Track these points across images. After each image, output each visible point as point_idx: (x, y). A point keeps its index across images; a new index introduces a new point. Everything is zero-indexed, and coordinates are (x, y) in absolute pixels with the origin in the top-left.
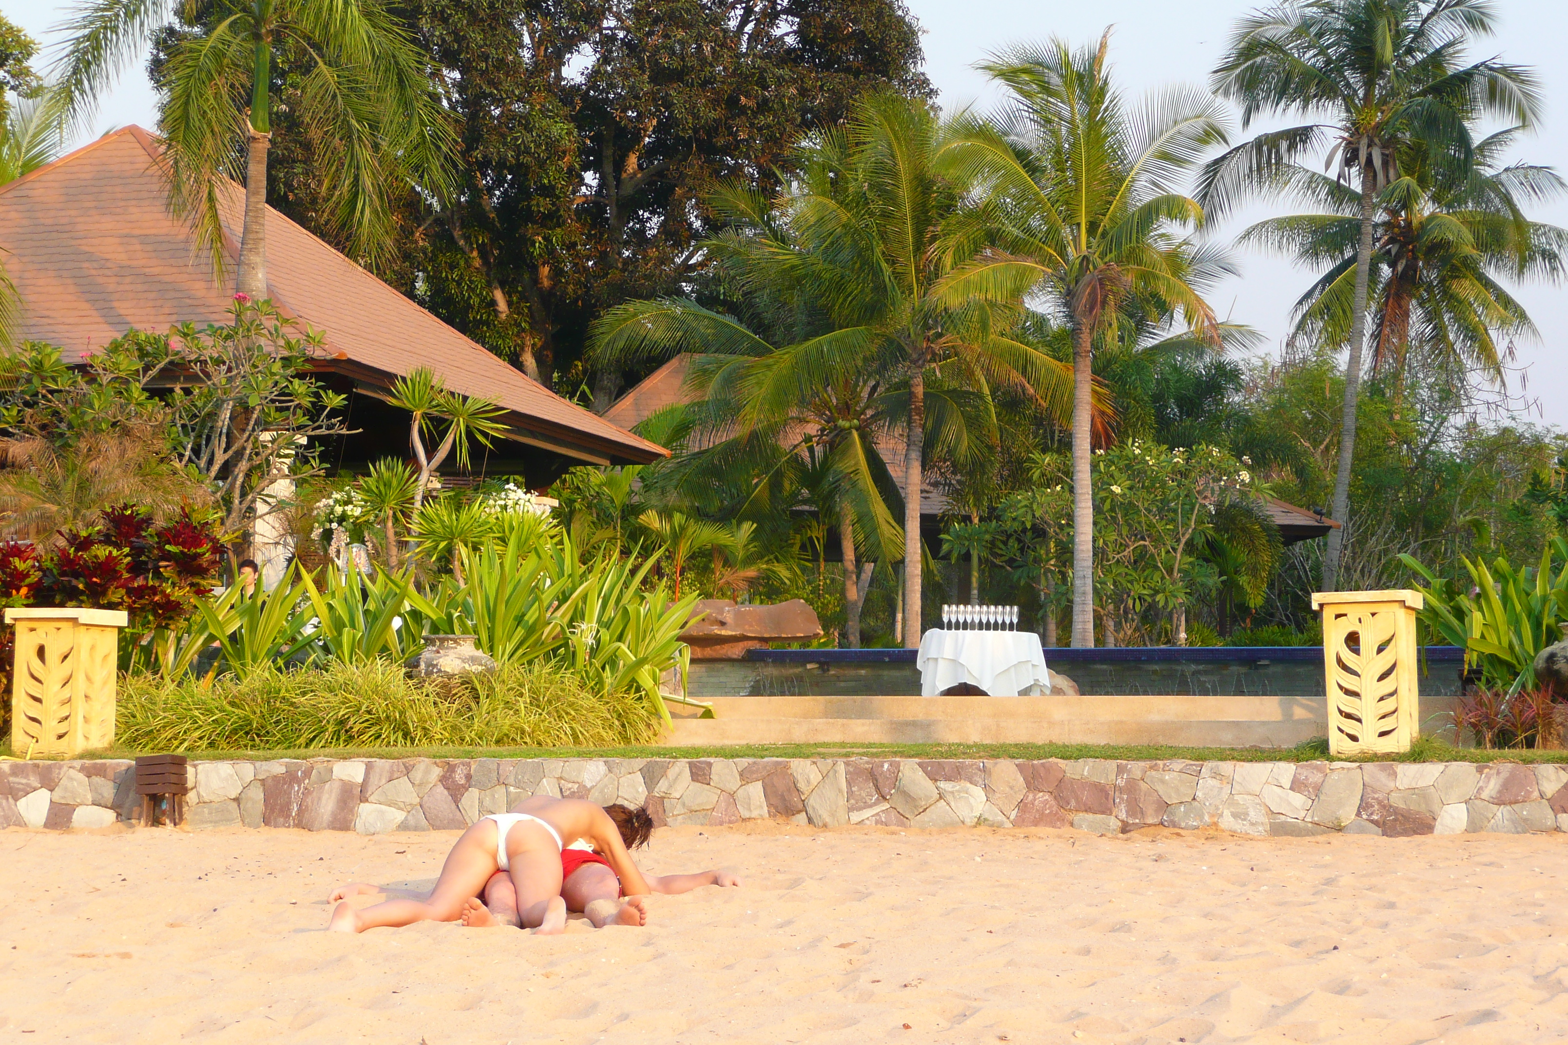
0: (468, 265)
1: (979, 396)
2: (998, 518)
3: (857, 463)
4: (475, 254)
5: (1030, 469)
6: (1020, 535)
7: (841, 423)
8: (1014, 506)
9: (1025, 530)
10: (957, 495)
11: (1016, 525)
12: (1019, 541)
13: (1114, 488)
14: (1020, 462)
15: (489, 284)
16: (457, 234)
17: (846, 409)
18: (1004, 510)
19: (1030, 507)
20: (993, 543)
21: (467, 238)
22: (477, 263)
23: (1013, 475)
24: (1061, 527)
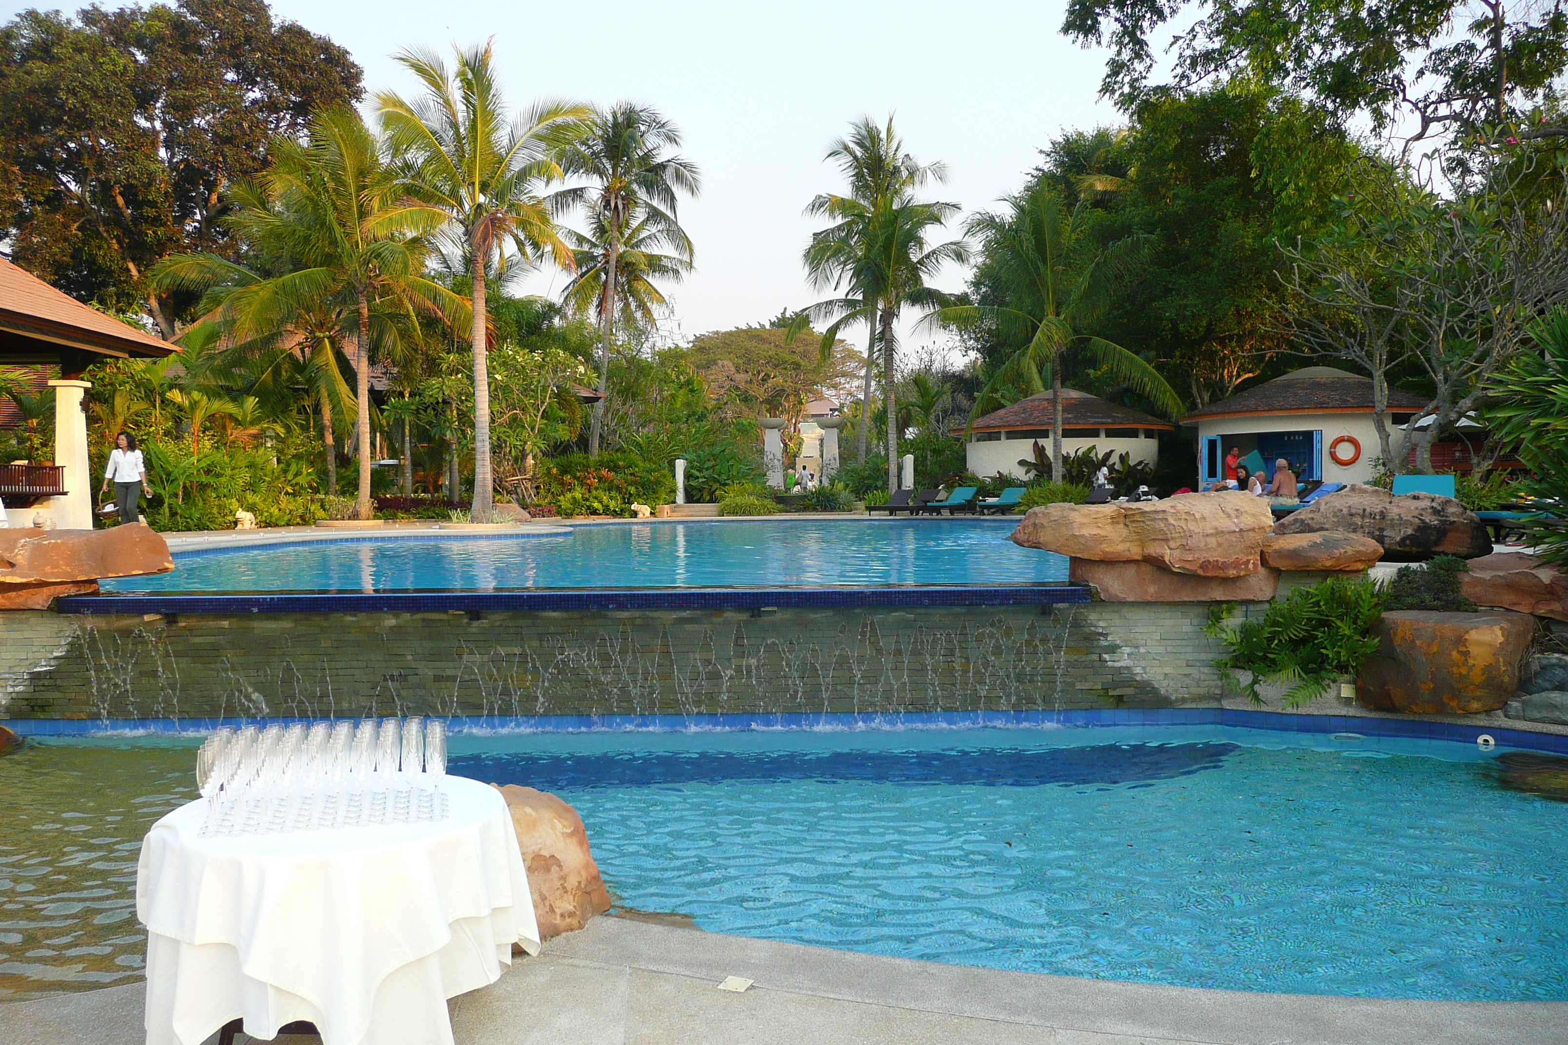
0: (109, 247)
1: (407, 316)
2: (420, 395)
3: (328, 359)
4: (114, 241)
5: (440, 364)
6: (435, 406)
7: (318, 334)
8: (430, 387)
9: (438, 403)
10: (395, 379)
11: (432, 400)
12: (434, 409)
13: (497, 376)
14: (434, 360)
15: (123, 259)
16: (101, 229)
17: (321, 326)
18: (424, 390)
19: (441, 389)
20: (417, 410)
21: (107, 232)
22: (116, 246)
23: (429, 368)
24: (462, 402)
